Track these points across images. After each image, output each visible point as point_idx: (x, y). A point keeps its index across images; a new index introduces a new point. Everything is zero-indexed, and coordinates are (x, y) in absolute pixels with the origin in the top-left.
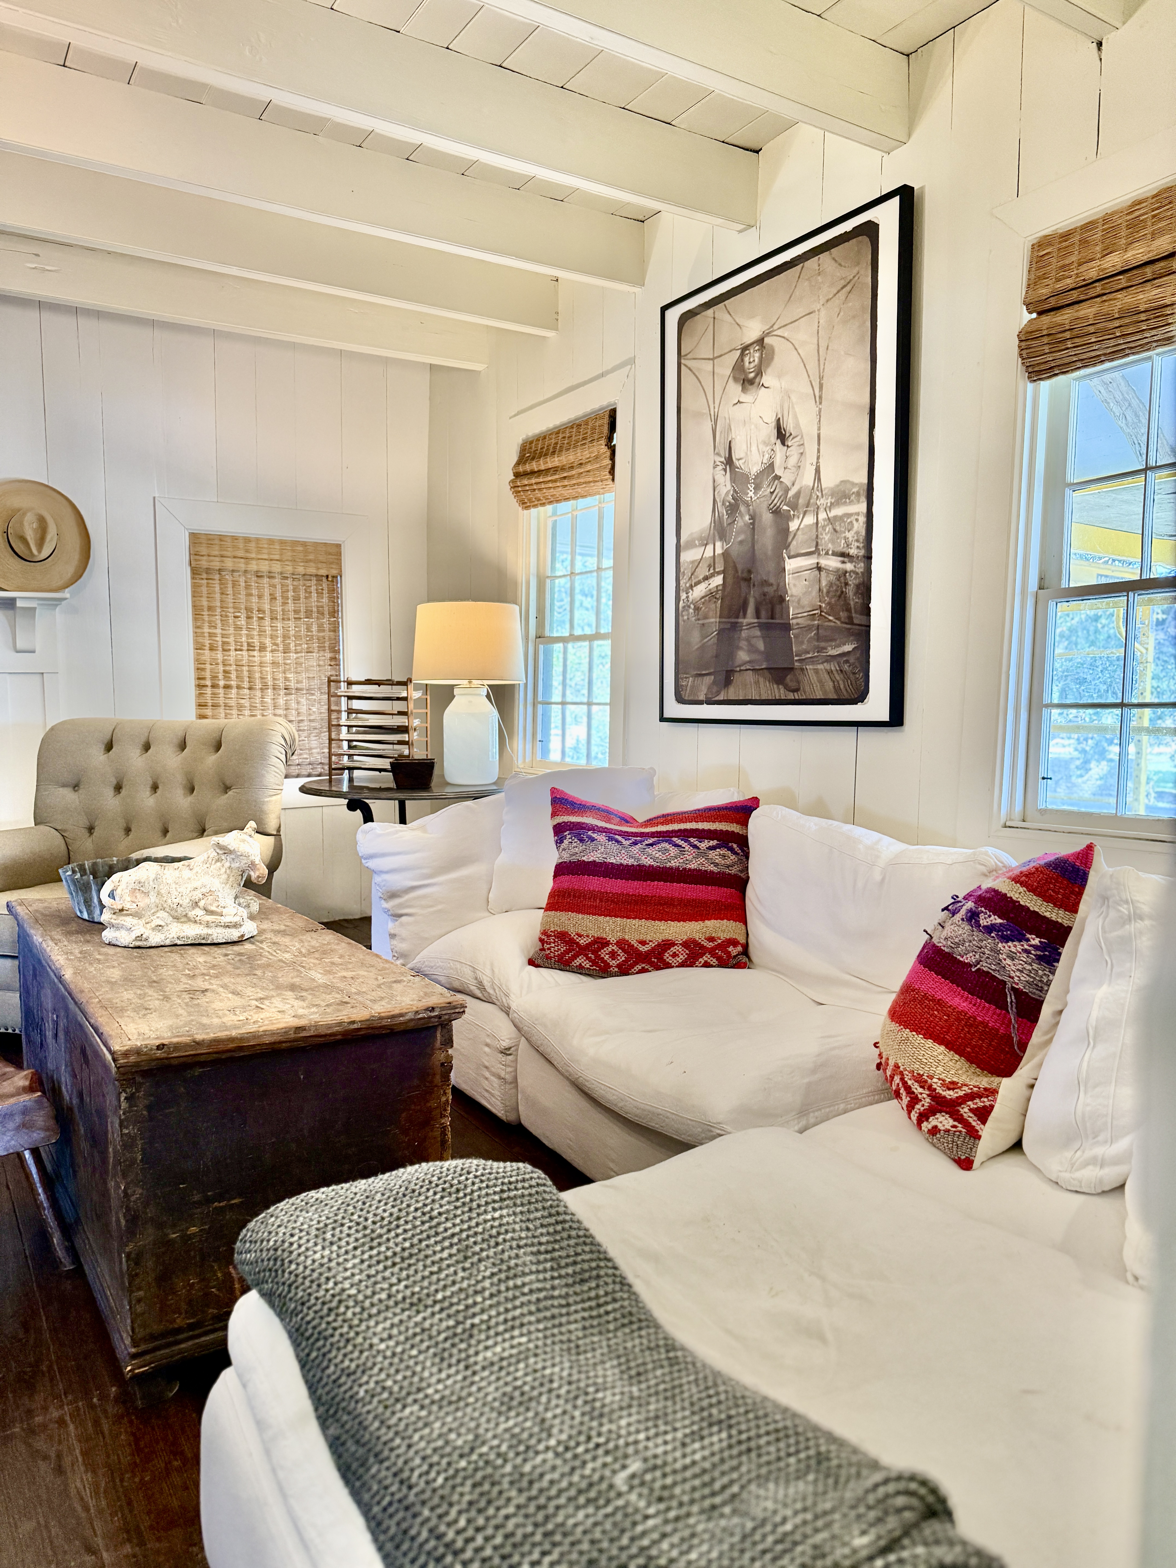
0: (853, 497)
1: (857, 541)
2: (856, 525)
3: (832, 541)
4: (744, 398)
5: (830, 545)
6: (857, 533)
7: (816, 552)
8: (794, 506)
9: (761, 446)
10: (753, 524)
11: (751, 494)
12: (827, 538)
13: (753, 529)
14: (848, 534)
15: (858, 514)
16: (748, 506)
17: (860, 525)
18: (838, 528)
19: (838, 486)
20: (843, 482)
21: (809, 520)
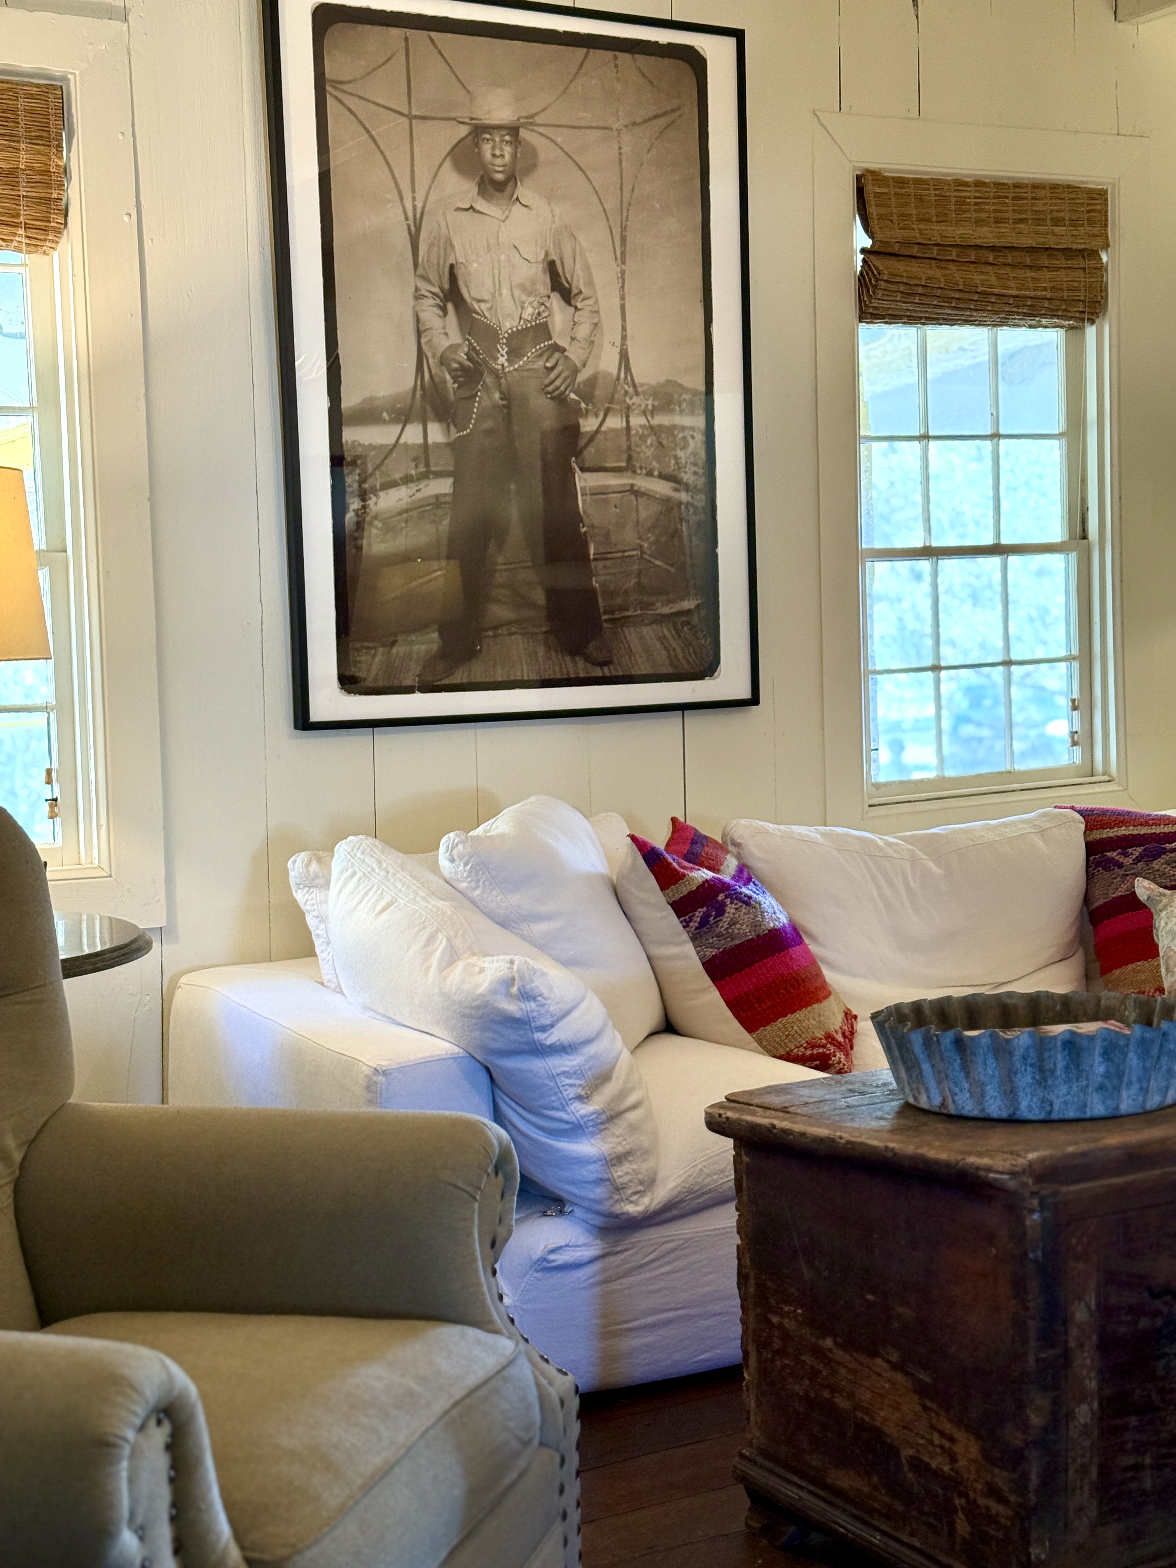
0: (684, 405)
1: (695, 464)
2: (692, 444)
3: (658, 458)
4: (481, 205)
5: (655, 464)
6: (694, 454)
7: (630, 468)
8: (588, 397)
9: (517, 292)
10: (508, 407)
11: (502, 360)
12: (649, 453)
13: (509, 415)
14: (680, 454)
15: (693, 429)
16: (498, 377)
17: (697, 443)
18: (664, 442)
19: (662, 385)
20: (668, 381)
21: (614, 422)
